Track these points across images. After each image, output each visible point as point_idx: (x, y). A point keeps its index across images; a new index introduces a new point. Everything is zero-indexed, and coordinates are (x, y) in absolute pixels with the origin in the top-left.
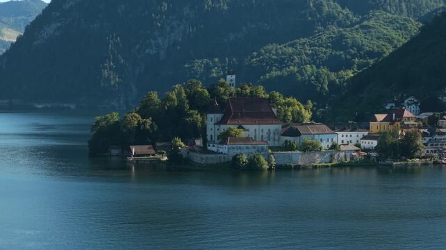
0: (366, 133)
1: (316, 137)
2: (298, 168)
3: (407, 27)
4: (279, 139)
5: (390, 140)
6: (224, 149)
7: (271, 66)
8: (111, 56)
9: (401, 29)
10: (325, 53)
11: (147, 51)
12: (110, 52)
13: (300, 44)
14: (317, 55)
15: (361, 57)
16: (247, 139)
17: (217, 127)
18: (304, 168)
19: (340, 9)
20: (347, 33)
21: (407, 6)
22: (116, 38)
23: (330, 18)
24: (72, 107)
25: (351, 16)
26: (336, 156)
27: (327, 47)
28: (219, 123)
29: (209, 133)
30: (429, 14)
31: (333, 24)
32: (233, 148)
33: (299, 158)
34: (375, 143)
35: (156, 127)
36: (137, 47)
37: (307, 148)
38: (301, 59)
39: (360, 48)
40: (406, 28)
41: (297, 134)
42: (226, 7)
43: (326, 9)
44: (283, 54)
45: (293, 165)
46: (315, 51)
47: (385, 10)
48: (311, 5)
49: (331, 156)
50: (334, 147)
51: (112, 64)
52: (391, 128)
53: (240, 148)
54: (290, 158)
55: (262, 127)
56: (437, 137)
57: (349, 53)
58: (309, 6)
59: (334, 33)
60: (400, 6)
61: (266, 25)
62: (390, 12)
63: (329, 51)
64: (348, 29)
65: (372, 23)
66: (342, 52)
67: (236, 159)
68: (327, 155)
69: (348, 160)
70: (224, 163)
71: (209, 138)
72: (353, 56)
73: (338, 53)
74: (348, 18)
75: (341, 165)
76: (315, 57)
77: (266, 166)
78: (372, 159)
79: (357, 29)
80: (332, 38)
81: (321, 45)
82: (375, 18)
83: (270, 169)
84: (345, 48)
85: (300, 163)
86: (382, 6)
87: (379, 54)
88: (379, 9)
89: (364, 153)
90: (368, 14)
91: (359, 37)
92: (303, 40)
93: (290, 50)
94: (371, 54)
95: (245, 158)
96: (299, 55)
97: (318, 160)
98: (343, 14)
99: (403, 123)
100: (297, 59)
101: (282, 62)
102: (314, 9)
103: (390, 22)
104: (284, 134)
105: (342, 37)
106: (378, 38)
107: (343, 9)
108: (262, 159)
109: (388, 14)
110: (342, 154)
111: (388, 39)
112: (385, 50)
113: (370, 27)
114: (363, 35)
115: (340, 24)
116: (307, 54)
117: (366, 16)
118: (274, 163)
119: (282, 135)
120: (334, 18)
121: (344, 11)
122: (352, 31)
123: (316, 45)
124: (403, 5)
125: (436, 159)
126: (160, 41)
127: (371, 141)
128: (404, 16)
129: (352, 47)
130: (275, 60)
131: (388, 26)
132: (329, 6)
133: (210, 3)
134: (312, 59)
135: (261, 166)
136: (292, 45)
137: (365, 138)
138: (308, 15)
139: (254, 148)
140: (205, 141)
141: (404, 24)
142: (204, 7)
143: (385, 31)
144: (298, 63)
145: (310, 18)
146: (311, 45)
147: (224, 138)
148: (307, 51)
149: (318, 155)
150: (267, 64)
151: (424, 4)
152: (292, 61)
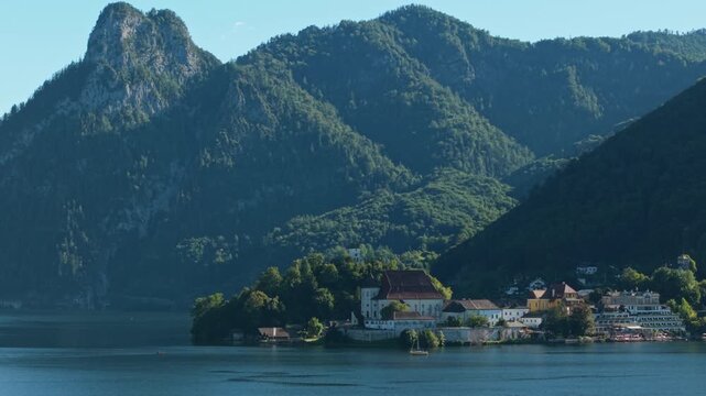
0: (527, 311)
1: (481, 312)
2: (467, 344)
3: (490, 191)
4: (440, 316)
5: (559, 316)
6: (389, 325)
7: (307, 247)
8: (71, 233)
9: (481, 193)
10: (381, 228)
11: (120, 225)
12: (69, 228)
13: (343, 216)
14: (370, 231)
15: (431, 234)
16: (414, 314)
17: (374, 302)
18: (474, 344)
19: (391, 165)
20: (408, 198)
21: (485, 160)
22: (77, 207)
23: (380, 179)
24: (17, 306)
25: (408, 175)
26: (503, 334)
27: (383, 220)
28: (376, 298)
29: (364, 310)
30: (519, 172)
31: (383, 187)
32: (399, 323)
33: (468, 334)
34: (539, 321)
35: (284, 307)
36: (107, 219)
37: (475, 324)
38: (348, 236)
39: (428, 221)
40: (488, 193)
41: (461, 309)
42: (231, 163)
43: (373, 165)
44: (322, 230)
45: (462, 342)
46: (367, 225)
47: (455, 167)
48: (352, 160)
49: (499, 332)
50: (501, 323)
51: (72, 244)
52: (551, 305)
53: (407, 323)
54: (458, 333)
55: (423, 302)
56: (605, 314)
57: (415, 228)
58: (350, 161)
59: (389, 199)
60: (476, 161)
61: (288, 188)
62: (462, 169)
63: (386, 225)
64: (409, 194)
65: (440, 185)
66: (404, 227)
67: (405, 334)
68: (495, 331)
69: (516, 337)
70: (391, 339)
71: (364, 314)
72: (420, 232)
73: (399, 227)
74: (404, 177)
75: (509, 342)
76: (368, 234)
77: (436, 343)
78: (540, 337)
79: (421, 194)
80: (388, 206)
81: (373, 217)
82: (443, 178)
83: (440, 345)
84: (408, 220)
85: (469, 340)
86: (451, 161)
87: (457, 230)
88: (447, 166)
89: (531, 331)
90: (433, 173)
91: (426, 204)
92: (347, 210)
93: (332, 224)
94: (445, 229)
95: (414, 334)
96: (345, 230)
97: (487, 336)
98: (397, 172)
99: (564, 300)
100: (342, 238)
101: (323, 242)
102: (356, 165)
103: (466, 184)
104: (446, 310)
105: (402, 205)
106: (452, 206)
107: (396, 165)
108: (432, 335)
109: (461, 173)
110: (510, 331)
111: (466, 208)
112: (463, 223)
113: (439, 192)
114: (431, 202)
115: (394, 188)
116: (355, 229)
117: (430, 175)
118: (443, 340)
119: (444, 311)
120: (385, 178)
121: (397, 169)
122: (414, 196)
123: (367, 217)
124: (481, 160)
125: (609, 336)
126: (138, 211)
127: (533, 319)
128: (482, 175)
129: (417, 220)
130: (312, 238)
131: (464, 189)
132: (377, 161)
133: (209, 157)
134: (364, 236)
135: (432, 342)
136: (333, 217)
137: (525, 316)
138: (347, 173)
139: (421, 323)
140: (361, 319)
141: (485, 187)
142: (200, 162)
143: (461, 197)
144: (344, 242)
145: (351, 179)
146: (359, 217)
147: (388, 313)
148: (356, 225)
149: (486, 332)
150: (301, 244)
151: (508, 158)
152: (336, 238)
